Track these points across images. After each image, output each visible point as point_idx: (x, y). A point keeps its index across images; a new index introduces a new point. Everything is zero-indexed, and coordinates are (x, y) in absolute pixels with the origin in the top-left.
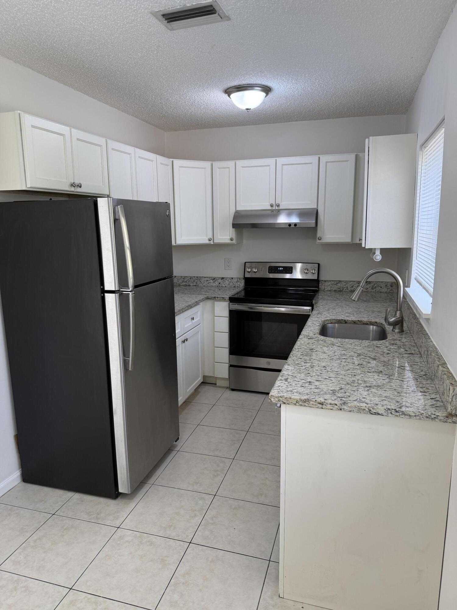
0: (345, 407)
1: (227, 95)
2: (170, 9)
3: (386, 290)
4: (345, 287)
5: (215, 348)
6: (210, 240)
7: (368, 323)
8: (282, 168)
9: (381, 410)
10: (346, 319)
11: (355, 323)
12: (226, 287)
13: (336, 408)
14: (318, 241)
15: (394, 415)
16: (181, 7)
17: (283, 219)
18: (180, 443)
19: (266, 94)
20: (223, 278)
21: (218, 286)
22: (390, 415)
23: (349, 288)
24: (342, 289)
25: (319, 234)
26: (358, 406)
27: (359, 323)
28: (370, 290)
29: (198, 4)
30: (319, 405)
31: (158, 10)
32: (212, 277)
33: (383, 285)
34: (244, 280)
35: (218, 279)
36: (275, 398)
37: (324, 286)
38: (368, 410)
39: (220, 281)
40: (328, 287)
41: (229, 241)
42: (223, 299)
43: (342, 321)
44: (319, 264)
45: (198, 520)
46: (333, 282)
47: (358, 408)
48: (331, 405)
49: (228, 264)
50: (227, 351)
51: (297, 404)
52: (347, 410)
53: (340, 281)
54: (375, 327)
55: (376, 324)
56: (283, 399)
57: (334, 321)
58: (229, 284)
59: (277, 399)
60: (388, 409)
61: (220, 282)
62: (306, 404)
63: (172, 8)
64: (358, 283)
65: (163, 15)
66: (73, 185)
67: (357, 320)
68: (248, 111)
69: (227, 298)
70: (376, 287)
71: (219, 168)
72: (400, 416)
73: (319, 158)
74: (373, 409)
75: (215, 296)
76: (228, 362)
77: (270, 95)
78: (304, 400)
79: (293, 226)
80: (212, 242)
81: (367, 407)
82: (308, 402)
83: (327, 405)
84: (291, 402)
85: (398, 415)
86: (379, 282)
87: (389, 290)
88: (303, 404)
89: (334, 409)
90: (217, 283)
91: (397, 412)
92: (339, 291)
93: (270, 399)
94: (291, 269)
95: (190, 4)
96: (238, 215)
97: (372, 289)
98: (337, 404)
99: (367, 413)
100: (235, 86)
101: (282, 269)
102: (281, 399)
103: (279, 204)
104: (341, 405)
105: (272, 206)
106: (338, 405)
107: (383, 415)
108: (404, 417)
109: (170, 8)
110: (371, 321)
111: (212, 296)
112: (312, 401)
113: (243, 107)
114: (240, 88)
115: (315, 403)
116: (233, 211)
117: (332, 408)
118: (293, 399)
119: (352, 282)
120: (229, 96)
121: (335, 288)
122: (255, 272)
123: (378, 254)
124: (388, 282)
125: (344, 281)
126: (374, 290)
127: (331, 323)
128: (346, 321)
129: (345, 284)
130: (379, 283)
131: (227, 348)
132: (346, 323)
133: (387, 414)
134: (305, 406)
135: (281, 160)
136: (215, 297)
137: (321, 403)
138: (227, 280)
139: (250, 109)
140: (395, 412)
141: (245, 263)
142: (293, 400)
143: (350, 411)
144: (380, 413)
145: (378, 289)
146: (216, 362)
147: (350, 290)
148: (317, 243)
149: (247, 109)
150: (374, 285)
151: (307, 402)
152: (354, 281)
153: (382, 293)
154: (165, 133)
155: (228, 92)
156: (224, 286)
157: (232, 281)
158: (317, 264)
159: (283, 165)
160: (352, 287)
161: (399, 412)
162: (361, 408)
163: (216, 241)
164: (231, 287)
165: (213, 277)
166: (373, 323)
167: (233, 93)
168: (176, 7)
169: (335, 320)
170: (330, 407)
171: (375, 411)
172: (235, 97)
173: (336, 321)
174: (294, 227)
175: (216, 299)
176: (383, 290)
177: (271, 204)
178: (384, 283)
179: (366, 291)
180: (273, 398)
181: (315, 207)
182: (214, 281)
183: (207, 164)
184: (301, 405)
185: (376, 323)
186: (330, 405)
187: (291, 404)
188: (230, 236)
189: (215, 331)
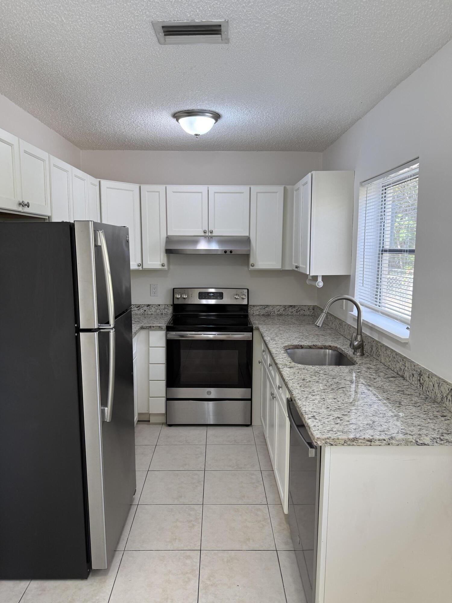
0: (394, 442)
1: (175, 119)
2: (176, 22)
3: (309, 313)
4: (272, 311)
5: (150, 381)
6: (139, 266)
7: (323, 347)
8: (214, 195)
9: (427, 440)
10: (302, 345)
11: (310, 347)
12: (152, 314)
13: (385, 443)
14: (251, 268)
15: (439, 443)
16: (188, 21)
17: (203, 246)
18: (137, 496)
19: (215, 120)
20: (148, 305)
21: (144, 314)
22: (435, 444)
23: (276, 312)
24: (269, 313)
25: (252, 261)
26: (406, 439)
27: (314, 347)
28: (295, 314)
29: (208, 21)
30: (367, 442)
31: (161, 21)
32: (136, 304)
33: (307, 308)
34: (172, 306)
35: (143, 306)
36: (322, 441)
37: (253, 310)
38: (415, 442)
39: (145, 308)
40: (257, 311)
41: (160, 267)
42: (160, 328)
43: (298, 347)
44: (248, 290)
45: (194, 583)
46: (261, 307)
47: (406, 441)
48: (380, 441)
49: (154, 290)
50: (163, 384)
51: (346, 444)
52: (395, 445)
53: (267, 306)
54: (330, 351)
55: (330, 348)
56: (331, 440)
57: (291, 347)
58: (155, 312)
59: (323, 442)
60: (434, 438)
61: (146, 310)
62: (354, 443)
63: (178, 20)
64: (284, 307)
65: (163, 27)
66: (22, 204)
67: (312, 344)
68: (197, 136)
69: (164, 327)
70: (299, 310)
71: (148, 192)
72: (445, 444)
73: (250, 188)
74: (420, 440)
75: (150, 325)
76: (164, 395)
77: (220, 121)
78: (353, 440)
79: (228, 253)
80: (140, 268)
81: (414, 439)
82: (357, 440)
83: (375, 441)
84: (338, 443)
85: (443, 443)
86: (302, 305)
87: (311, 313)
88: (351, 443)
89: (383, 444)
90: (142, 311)
91: (441, 440)
92: (267, 315)
93: (316, 442)
94: (221, 295)
95: (199, 20)
96: (169, 240)
97: (297, 312)
98: (385, 439)
99: (414, 445)
100: (185, 111)
101: (213, 294)
102: (328, 441)
103: (212, 231)
104: (390, 440)
105: (205, 232)
106: (387, 440)
107: (429, 445)
108: (448, 444)
109: (175, 20)
110: (325, 346)
111: (147, 326)
112: (360, 439)
113: (193, 133)
114: (190, 113)
115: (363, 441)
116: (164, 236)
117: (381, 444)
118: (341, 439)
119: (278, 307)
120: (177, 120)
121: (263, 312)
122: (184, 298)
123: (320, 281)
124: (310, 306)
125: (271, 305)
126: (298, 314)
127: (289, 349)
128: (303, 346)
129: (272, 308)
130: (302, 307)
131: (164, 381)
132: (302, 348)
133: (433, 443)
134: (353, 445)
135: (213, 188)
136: (150, 327)
137: (370, 440)
138: (154, 307)
139: (199, 135)
140: (440, 441)
141: (174, 289)
142: (341, 441)
143: (398, 445)
144: (426, 443)
145: (302, 312)
146: (150, 397)
147: (277, 314)
148: (249, 270)
149: (196, 135)
150: (298, 308)
151: (355, 441)
152: (280, 306)
153: (305, 316)
154: (81, 151)
155: (177, 116)
156: (149, 313)
157: (159, 307)
158: (247, 290)
159: (215, 193)
160: (279, 311)
161: (444, 440)
162: (409, 440)
163: (145, 267)
164: (158, 314)
165: (138, 304)
166: (327, 347)
167: (181, 118)
168: (182, 20)
169: (292, 345)
170: (379, 443)
171: (422, 442)
172: (184, 121)
173: (293, 347)
174: (230, 253)
175: (152, 328)
176: (306, 313)
177: (204, 231)
178: (307, 306)
179: (291, 314)
180: (320, 441)
181: (248, 235)
182: (138, 308)
183: (136, 187)
184: (349, 445)
185: (330, 346)
186: (378, 441)
187: (338, 445)
188: (161, 262)
189: (150, 363)
